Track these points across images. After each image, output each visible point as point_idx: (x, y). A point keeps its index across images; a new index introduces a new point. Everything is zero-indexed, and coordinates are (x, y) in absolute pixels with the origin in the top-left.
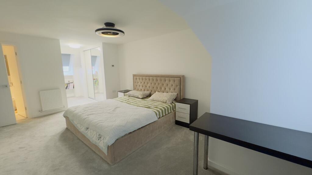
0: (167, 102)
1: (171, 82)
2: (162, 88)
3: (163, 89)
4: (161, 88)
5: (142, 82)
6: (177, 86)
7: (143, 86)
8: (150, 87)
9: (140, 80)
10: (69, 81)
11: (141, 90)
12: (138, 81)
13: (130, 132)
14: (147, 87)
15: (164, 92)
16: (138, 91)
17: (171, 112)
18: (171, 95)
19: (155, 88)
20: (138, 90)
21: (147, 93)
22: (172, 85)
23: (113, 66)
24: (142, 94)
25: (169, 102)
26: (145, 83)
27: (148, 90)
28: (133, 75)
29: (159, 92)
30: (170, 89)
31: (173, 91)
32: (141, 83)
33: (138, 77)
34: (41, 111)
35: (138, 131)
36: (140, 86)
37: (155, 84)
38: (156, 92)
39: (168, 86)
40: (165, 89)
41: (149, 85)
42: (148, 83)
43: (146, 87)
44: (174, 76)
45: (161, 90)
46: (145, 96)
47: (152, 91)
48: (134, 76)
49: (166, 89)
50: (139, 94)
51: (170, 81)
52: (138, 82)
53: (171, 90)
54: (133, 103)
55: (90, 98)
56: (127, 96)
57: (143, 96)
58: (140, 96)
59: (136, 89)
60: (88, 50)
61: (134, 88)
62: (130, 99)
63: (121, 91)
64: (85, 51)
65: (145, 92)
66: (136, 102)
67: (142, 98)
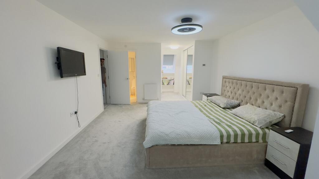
0: (256, 124)
1: (276, 94)
2: (258, 99)
3: (259, 101)
4: (256, 100)
5: (231, 87)
6: (286, 101)
7: (232, 93)
8: (240, 95)
9: (230, 84)
10: (171, 78)
11: (229, 97)
12: (227, 85)
13: (174, 144)
14: (237, 95)
15: (260, 106)
17: (257, 142)
18: (269, 115)
19: (247, 98)
21: (236, 102)
22: (277, 99)
23: (204, 65)
24: (226, 102)
25: (259, 124)
26: (236, 88)
27: (237, 100)
28: (223, 76)
29: (253, 105)
30: (272, 104)
31: (277, 108)
33: (227, 80)
34: (144, 99)
35: (184, 147)
36: (228, 91)
37: (249, 92)
38: (248, 104)
39: (269, 99)
40: (263, 102)
41: (240, 92)
42: (239, 89)
43: (236, 94)
44: (283, 83)
45: (255, 103)
46: (229, 106)
47: (242, 101)
48: (224, 78)
49: (265, 103)
50: (222, 101)
51: (273, 91)
52: (227, 87)
53: (274, 105)
54: (207, 111)
55: (183, 95)
56: (209, 101)
57: (226, 105)
58: (222, 104)
59: (224, 95)
60: (186, 49)
61: (222, 92)
62: (208, 106)
63: (206, 95)
64: (184, 51)
65: (233, 100)
66: (212, 111)
67: (224, 108)
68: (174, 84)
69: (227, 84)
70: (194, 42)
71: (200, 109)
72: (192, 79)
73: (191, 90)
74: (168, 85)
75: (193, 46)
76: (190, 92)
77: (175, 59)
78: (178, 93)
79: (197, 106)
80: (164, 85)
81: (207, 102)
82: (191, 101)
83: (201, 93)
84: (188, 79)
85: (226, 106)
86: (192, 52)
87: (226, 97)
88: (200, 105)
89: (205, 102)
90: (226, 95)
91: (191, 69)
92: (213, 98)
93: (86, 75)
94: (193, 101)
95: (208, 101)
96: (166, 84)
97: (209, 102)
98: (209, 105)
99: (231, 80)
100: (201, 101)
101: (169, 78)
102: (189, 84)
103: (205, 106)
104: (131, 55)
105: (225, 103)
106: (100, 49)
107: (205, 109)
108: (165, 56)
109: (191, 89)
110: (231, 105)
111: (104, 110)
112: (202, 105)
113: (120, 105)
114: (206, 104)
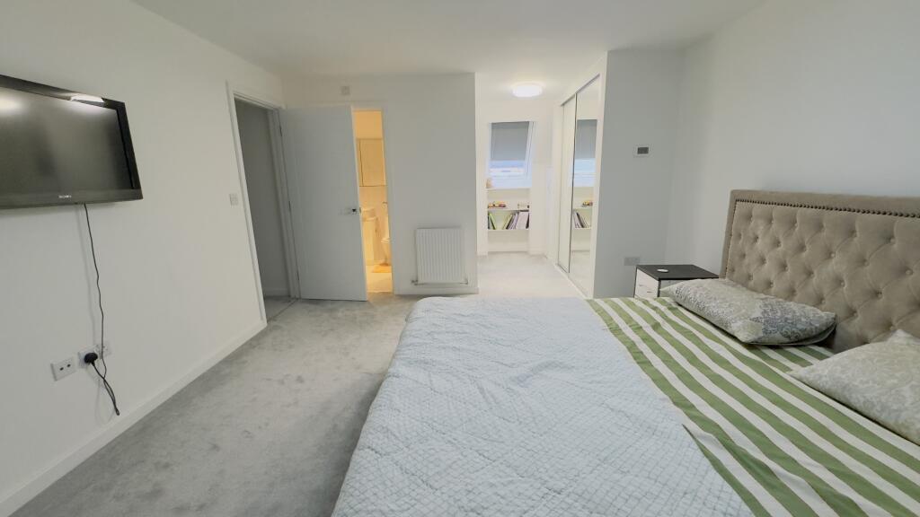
5: (782, 239)
7: (784, 267)
8: (839, 281)
9: (775, 225)
10: (518, 206)
11: (769, 284)
12: (760, 233)
14: (815, 280)
16: (745, 285)
19: (893, 299)
20: (745, 282)
21: (813, 316)
23: (643, 151)
24: (757, 314)
26: (808, 247)
27: (819, 301)
28: (733, 192)
32: (777, 244)
33: (758, 209)
34: (415, 282)
36: (763, 261)
38: (900, 332)
41: (837, 265)
42: (829, 255)
43: (810, 274)
46: (778, 337)
47: (852, 313)
48: (738, 198)
52: (756, 238)
54: (667, 359)
55: (559, 265)
56: (666, 299)
57: (765, 331)
58: (739, 323)
59: (735, 275)
60: (571, 98)
61: (725, 261)
62: (667, 327)
63: (651, 270)
64: (563, 105)
65: (792, 305)
66: (693, 359)
67: (750, 346)
68: (527, 226)
69: (758, 226)
70: (604, 57)
71: (632, 347)
72: (595, 208)
73: (592, 245)
74: (509, 230)
75: (598, 76)
76: (588, 251)
77: (534, 136)
78: (541, 257)
79: (616, 331)
80: (494, 228)
81: (663, 308)
82: (589, 301)
83: (628, 261)
84: (578, 205)
85: (761, 334)
86: (593, 107)
87: (751, 283)
88: (629, 320)
89: (655, 308)
90: (750, 277)
91: (589, 172)
92: (690, 288)
93: (140, 197)
94: (597, 300)
95: (663, 302)
96: (500, 225)
97: (671, 309)
98: (669, 321)
99: (777, 211)
100: (632, 299)
101: (512, 206)
102: (583, 226)
103: (656, 326)
104: (365, 124)
105: (756, 320)
106: (236, 100)
107: (657, 350)
108: (495, 126)
109: (589, 241)
110: (788, 329)
111: (265, 324)
112: (642, 323)
113: (330, 306)
114: (659, 319)
